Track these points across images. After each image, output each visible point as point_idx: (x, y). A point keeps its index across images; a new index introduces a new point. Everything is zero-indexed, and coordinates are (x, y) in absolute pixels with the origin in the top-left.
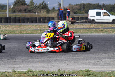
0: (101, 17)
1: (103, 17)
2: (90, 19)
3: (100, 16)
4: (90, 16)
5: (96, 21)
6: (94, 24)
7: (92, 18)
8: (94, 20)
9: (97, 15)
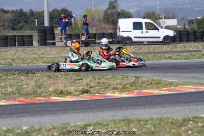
1: (147, 32)
3: (141, 31)
8: (129, 39)
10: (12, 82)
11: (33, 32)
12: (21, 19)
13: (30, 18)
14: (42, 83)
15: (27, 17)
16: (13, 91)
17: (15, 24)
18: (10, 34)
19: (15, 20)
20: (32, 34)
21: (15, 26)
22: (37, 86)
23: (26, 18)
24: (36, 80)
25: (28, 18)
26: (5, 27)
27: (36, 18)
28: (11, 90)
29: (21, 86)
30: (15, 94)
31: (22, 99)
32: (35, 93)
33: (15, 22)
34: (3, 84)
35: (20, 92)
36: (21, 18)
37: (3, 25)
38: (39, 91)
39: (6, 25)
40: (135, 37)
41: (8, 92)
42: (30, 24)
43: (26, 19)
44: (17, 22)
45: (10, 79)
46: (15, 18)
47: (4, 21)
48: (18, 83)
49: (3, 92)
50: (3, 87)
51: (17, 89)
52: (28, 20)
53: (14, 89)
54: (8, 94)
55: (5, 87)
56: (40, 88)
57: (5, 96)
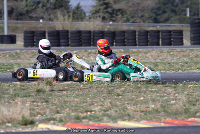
10: (154, 95)
11: (182, 26)
12: (167, 8)
13: (179, 5)
14: (197, 98)
15: (175, 4)
16: (156, 108)
17: (158, 15)
18: (151, 29)
19: (159, 9)
20: (181, 29)
21: (159, 17)
22: (189, 102)
23: (173, 6)
24: (188, 94)
25: (177, 6)
26: (144, 18)
27: (187, 7)
28: (153, 106)
29: (167, 101)
30: (160, 112)
31: (169, 119)
32: (186, 111)
33: (158, 12)
34: (142, 98)
35: (165, 110)
36: (167, 6)
37: (142, 16)
38: (193, 109)
39: (147, 15)
41: (150, 109)
42: (180, 15)
43: (174, 8)
44: (161, 12)
45: (152, 91)
46: (159, 6)
47: (143, 10)
48: (164, 97)
49: (143, 109)
50: (142, 102)
51: (162, 106)
52: (177, 9)
53: (158, 105)
54: (150, 112)
55: (145, 102)
56: (194, 105)
57: (146, 114)
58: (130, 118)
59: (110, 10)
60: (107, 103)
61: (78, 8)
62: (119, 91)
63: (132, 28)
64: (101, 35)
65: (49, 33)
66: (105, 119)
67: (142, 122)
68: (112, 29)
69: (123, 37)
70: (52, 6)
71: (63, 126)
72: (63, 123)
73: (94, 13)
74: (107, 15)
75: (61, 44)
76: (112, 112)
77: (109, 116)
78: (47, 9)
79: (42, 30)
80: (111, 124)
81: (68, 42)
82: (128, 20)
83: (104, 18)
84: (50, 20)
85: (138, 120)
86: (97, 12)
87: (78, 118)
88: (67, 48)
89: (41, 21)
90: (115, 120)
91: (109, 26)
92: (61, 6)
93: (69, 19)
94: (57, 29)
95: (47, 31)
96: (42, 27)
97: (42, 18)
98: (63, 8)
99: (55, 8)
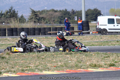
0: (114, 26)
1: (118, 25)
2: (100, 29)
3: (114, 24)
4: (99, 24)
5: (108, 31)
6: (106, 34)
7: (102, 27)
8: (105, 30)
9: (108, 23)
10: (61, 58)
11: (74, 25)
12: (66, 16)
13: (72, 15)
14: (82, 59)
15: (70, 14)
16: (62, 65)
17: (62, 20)
18: (58, 26)
19: (62, 17)
20: (73, 26)
21: (62, 21)
22: (78, 61)
23: (69, 15)
24: (77, 58)
25: (71, 15)
26: (55, 22)
27: (76, 16)
28: (60, 64)
29: (67, 61)
30: (64, 67)
31: (68, 70)
32: (77, 66)
33: (62, 18)
34: (55, 60)
35: (66, 65)
36: (66, 15)
37: (54, 21)
38: (80, 65)
39: (56, 20)
40: (109, 29)
41: (59, 65)
42: (72, 19)
43: (69, 16)
44: (63, 18)
45: (59, 57)
46: (62, 15)
47: (54, 18)
48: (65, 59)
49: (55, 65)
50: (55, 62)
51: (64, 64)
52: (71, 17)
53: (63, 63)
54: (59, 67)
55: (56, 62)
56: (80, 63)
57: (57, 68)
58: (49, 69)
59: (38, 18)
60: (37, 63)
61: (22, 17)
62: (43, 57)
63: (49, 27)
64: (34, 30)
65: (8, 29)
66: (36, 70)
67: (55, 71)
68: (39, 27)
69: (45, 31)
70: (9, 16)
71: (16, 74)
72: (15, 73)
73: (30, 19)
74: (36, 20)
75: (14, 35)
76: (40, 67)
77: (39, 69)
78: (6, 18)
79: (4, 28)
80: (40, 73)
81: (17, 33)
82: (47, 23)
83: (35, 22)
84: (8, 23)
85: (53, 71)
86: (31, 19)
87: (23, 70)
88: (17, 36)
89: (4, 24)
90: (41, 71)
91: (38, 25)
92: (14, 16)
93: (17, 22)
94: (11, 27)
95: (6, 28)
96: (4, 27)
97: (4, 22)
98: (14, 17)
99: (10, 18)
